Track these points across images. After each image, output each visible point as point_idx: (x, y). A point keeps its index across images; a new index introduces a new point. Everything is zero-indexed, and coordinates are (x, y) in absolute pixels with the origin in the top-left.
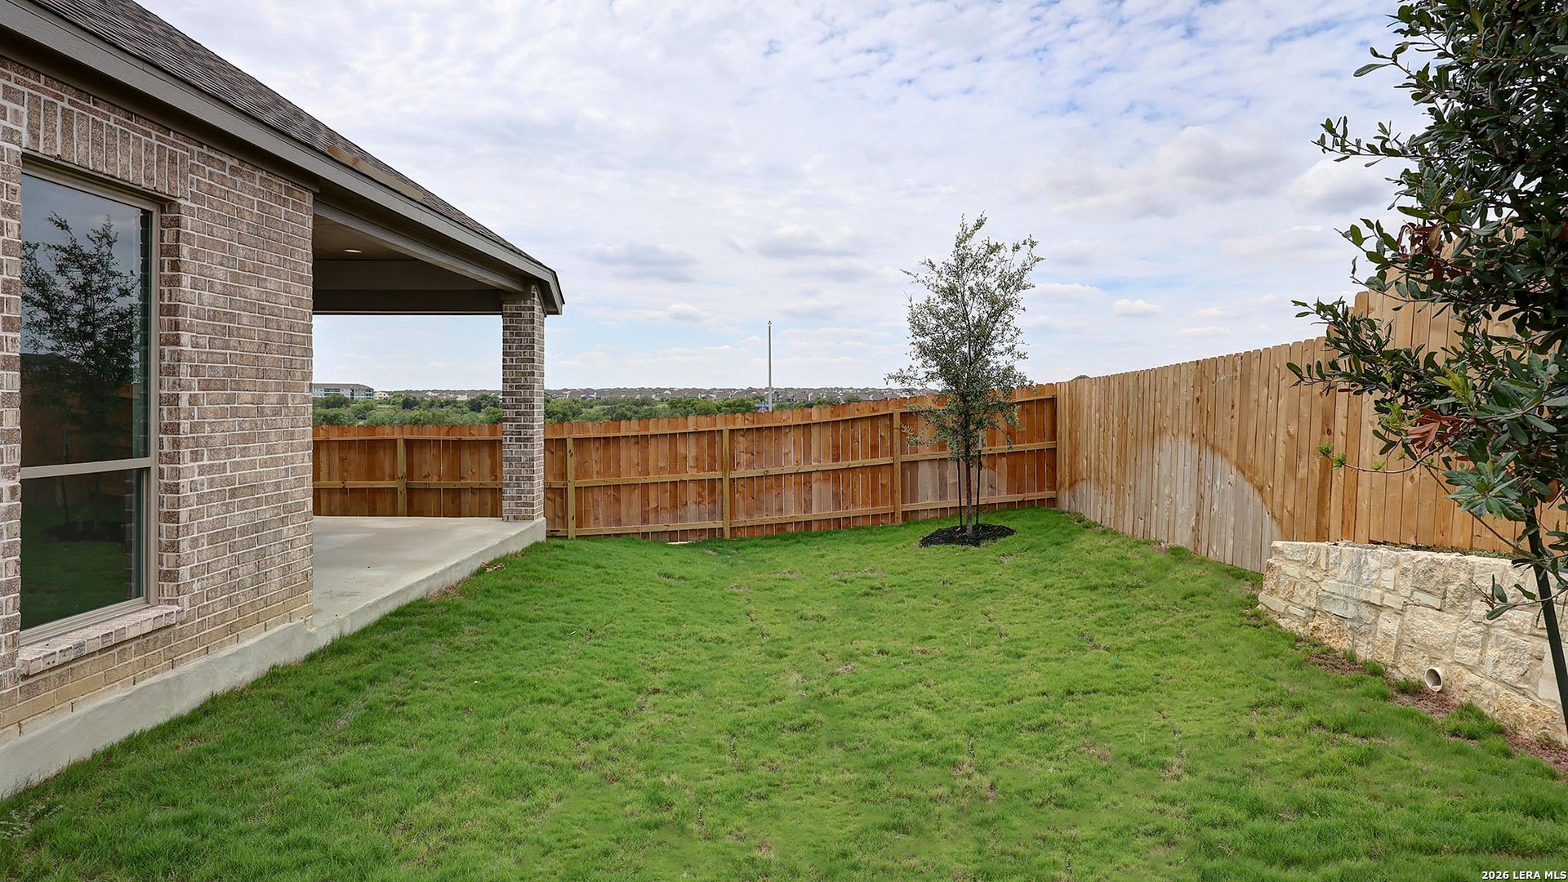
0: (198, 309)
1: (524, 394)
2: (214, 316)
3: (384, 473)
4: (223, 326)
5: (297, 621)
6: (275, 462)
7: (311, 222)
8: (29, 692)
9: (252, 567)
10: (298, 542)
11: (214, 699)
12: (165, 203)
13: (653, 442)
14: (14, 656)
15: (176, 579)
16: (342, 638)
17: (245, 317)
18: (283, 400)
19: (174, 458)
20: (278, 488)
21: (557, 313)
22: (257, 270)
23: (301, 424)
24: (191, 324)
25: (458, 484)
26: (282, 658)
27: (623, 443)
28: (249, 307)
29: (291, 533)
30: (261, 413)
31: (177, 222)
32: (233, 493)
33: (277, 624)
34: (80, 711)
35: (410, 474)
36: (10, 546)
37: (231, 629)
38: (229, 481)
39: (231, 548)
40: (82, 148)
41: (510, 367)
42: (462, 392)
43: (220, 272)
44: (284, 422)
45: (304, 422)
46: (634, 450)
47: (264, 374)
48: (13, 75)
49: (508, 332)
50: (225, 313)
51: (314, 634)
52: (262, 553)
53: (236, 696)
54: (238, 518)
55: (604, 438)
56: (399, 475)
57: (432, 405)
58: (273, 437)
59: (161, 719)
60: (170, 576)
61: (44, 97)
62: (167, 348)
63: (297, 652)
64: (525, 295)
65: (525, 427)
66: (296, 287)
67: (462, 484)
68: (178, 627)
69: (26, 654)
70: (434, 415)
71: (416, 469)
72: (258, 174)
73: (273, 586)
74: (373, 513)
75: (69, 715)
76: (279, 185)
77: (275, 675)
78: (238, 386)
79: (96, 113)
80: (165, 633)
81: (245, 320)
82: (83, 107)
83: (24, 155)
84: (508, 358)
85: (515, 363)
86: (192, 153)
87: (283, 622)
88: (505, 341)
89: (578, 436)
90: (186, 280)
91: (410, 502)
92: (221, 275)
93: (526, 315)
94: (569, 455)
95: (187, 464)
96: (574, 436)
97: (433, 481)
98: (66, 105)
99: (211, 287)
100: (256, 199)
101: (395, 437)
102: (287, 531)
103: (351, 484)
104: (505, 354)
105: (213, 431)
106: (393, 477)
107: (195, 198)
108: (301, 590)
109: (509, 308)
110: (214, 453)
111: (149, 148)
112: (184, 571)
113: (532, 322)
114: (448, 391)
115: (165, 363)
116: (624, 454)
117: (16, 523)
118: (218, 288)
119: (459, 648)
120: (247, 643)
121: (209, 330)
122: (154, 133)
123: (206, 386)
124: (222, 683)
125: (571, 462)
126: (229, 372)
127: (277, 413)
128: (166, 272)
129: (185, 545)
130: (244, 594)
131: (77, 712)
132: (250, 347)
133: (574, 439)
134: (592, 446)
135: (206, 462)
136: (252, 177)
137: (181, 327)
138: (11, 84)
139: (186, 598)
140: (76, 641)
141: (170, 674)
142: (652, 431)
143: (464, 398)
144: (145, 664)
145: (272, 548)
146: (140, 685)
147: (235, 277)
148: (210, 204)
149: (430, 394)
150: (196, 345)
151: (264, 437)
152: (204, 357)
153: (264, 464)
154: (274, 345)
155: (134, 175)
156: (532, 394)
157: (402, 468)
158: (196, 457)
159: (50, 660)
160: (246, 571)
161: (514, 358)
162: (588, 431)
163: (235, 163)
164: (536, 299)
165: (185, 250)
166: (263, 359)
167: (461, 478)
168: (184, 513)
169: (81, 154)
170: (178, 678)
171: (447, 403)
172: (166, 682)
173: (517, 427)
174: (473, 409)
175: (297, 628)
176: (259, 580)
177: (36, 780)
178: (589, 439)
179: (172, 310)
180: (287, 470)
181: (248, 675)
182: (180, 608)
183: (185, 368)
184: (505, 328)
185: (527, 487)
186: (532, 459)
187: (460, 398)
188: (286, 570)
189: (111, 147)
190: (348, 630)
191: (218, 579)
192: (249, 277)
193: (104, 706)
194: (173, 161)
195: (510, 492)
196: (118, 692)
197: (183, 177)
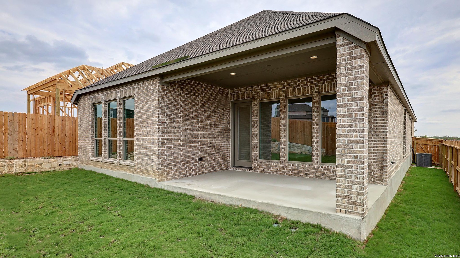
0: (137, 113)
2: (139, 113)
6: (150, 142)
7: (158, 86)
8: (120, 167)
14: (119, 161)
16: (164, 189)
17: (144, 112)
18: (151, 128)
20: (150, 148)
22: (146, 102)
23: (155, 134)
26: (150, 184)
28: (145, 110)
29: (153, 158)
30: (147, 131)
32: (142, 147)
37: (142, 172)
38: (141, 144)
39: (142, 157)
43: (140, 105)
44: (152, 133)
45: (156, 133)
47: (148, 123)
50: (141, 112)
51: (158, 185)
52: (147, 160)
54: (143, 152)
58: (149, 136)
63: (153, 185)
66: (154, 103)
68: (134, 167)
72: (147, 82)
73: (149, 168)
76: (151, 82)
78: (142, 126)
79: (125, 88)
80: (132, 167)
81: (144, 113)
83: (120, 99)
86: (136, 85)
87: (151, 177)
90: (135, 108)
95: (135, 140)
100: (146, 87)
102: (152, 157)
105: (139, 134)
107: (136, 93)
108: (155, 172)
110: (139, 138)
111: (131, 89)
112: (135, 158)
118: (140, 108)
120: (144, 177)
121: (138, 116)
122: (131, 86)
123: (138, 127)
124: (139, 181)
126: (142, 123)
127: (150, 131)
129: (135, 154)
130: (144, 167)
132: (145, 118)
135: (138, 140)
136: (145, 83)
138: (119, 90)
139: (135, 163)
141: (133, 174)
144: (130, 170)
145: (149, 160)
146: (129, 173)
147: (143, 105)
148: (139, 93)
150: (137, 119)
152: (138, 121)
153: (148, 142)
154: (150, 117)
155: (129, 94)
160: (144, 162)
165: (135, 103)
166: (147, 120)
168: (135, 148)
170: (133, 176)
175: (154, 180)
176: (146, 165)
180: (152, 144)
183: (135, 123)
188: (152, 166)
189: (127, 92)
191: (140, 162)
192: (145, 104)
194: (134, 89)
196: (127, 173)
197: (135, 91)
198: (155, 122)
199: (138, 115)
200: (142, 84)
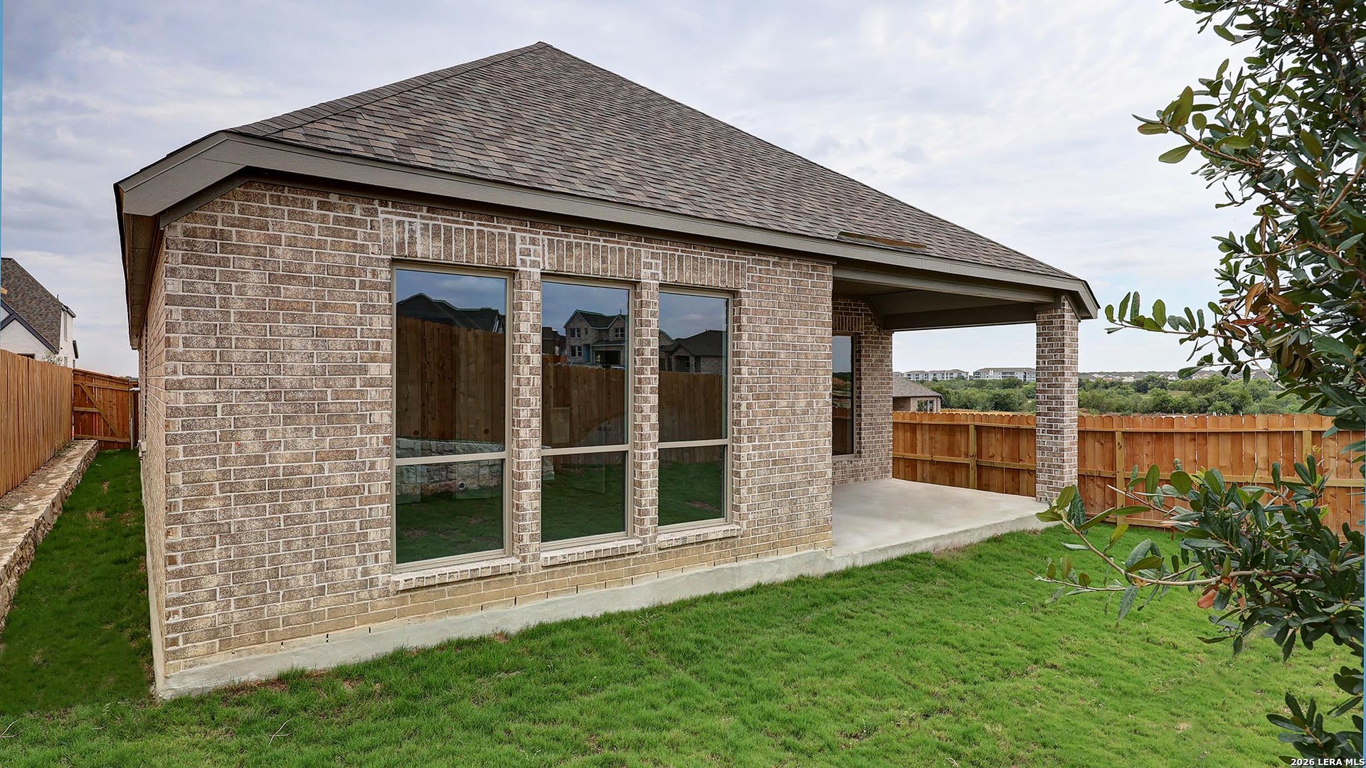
0: (752, 352)
1: (1055, 392)
2: (763, 355)
3: (960, 451)
4: (767, 360)
5: (820, 549)
6: (804, 444)
7: (831, 285)
8: (662, 557)
9: (787, 509)
10: (821, 498)
11: (759, 586)
12: (734, 293)
13: (1212, 440)
14: (655, 537)
15: (738, 511)
16: (854, 568)
17: (783, 354)
18: (809, 404)
19: (738, 440)
20: (806, 462)
21: (1091, 317)
22: (791, 322)
23: (823, 420)
24: (748, 362)
25: (1017, 465)
26: (808, 571)
27: (1176, 438)
28: (786, 347)
29: (816, 491)
30: (794, 413)
31: (740, 303)
32: (775, 463)
33: (805, 549)
34: (686, 573)
35: (979, 454)
36: (654, 481)
37: (774, 546)
38: (770, 455)
39: (774, 496)
40: (687, 274)
41: (1042, 369)
42: (1129, 374)
43: (766, 328)
44: (811, 419)
45: (825, 419)
46: (1190, 447)
47: (796, 389)
48: (655, 245)
49: (1041, 338)
50: (769, 353)
51: (833, 561)
52: (793, 502)
53: (771, 587)
54: (777, 479)
55: (1156, 433)
56: (971, 454)
57: (1095, 386)
58: (802, 428)
59: (729, 589)
60: (736, 508)
61: (669, 252)
62: (736, 376)
63: (819, 569)
64: (1057, 305)
65: (1056, 421)
66: (819, 331)
67: (1021, 466)
68: (739, 538)
69: (660, 538)
70: (1093, 396)
71: (984, 450)
72: (791, 263)
73: (803, 522)
74: (952, 484)
75: (680, 574)
76: (807, 266)
77: (800, 581)
78: (778, 397)
79: (695, 253)
80: (732, 540)
81: (782, 356)
82: (688, 252)
83: (661, 285)
84: (1041, 361)
85: (1047, 365)
86: (749, 259)
87: (810, 548)
88: (1038, 346)
89: (1128, 429)
90: (745, 336)
91: (979, 477)
92: (767, 330)
93: (1057, 322)
94: (1118, 447)
95: (745, 443)
96: (1124, 430)
97: (997, 461)
98: (680, 253)
99: (760, 337)
100: (790, 279)
101: (968, 423)
102: (813, 490)
103: (937, 458)
104: (1038, 357)
105: (761, 425)
106: (967, 455)
107: (750, 287)
108: (822, 530)
109: (1042, 317)
110: (762, 438)
111: (723, 264)
112: (744, 507)
113: (1062, 328)
114: (1115, 374)
115: (735, 385)
116: (1178, 449)
117: (656, 471)
118: (765, 337)
119: (921, 592)
120: (784, 557)
121: (759, 364)
122: (726, 255)
123: (757, 397)
124: (766, 578)
125: (1120, 455)
126: (772, 389)
127: (805, 413)
128: (736, 333)
129: (744, 491)
130: (781, 526)
131: (684, 574)
132: (786, 373)
133: (1123, 433)
134: (1143, 441)
135: (757, 443)
136: (787, 265)
137: (742, 363)
138: (655, 251)
139: (745, 522)
140: (684, 536)
141: (735, 565)
142: (1210, 428)
143: (1131, 379)
144: (720, 556)
145: (802, 500)
146: (717, 567)
147: (776, 330)
148: (760, 288)
149: (1096, 375)
150: (750, 374)
151: (796, 428)
152: (756, 380)
153: (796, 445)
154: (803, 369)
155: (716, 282)
156: (1062, 392)
157: (973, 449)
158: (750, 439)
159: (670, 542)
160: (784, 511)
161: (1046, 361)
162: (1138, 425)
163: (776, 259)
164: (1067, 307)
165: (744, 318)
166: (795, 379)
167: (1020, 460)
168: (743, 473)
169: (688, 277)
170: (739, 568)
171: (1112, 384)
172: (732, 568)
173: (1049, 420)
174: (1139, 391)
175: (819, 554)
176: (791, 519)
177: (665, 602)
178: (1139, 433)
179: (737, 354)
180: (812, 450)
181: (784, 576)
182: (739, 527)
183: (744, 388)
184: (1038, 335)
185: (1058, 474)
186: (1063, 450)
187: (1126, 380)
188: (811, 515)
189: (703, 270)
190: (860, 563)
191: (765, 514)
192: (785, 328)
193: (698, 574)
194: (737, 268)
195: (1042, 477)
196: (706, 568)
197: (743, 276)
198: (821, 387)
199: (756, 361)
200: (775, 264)
